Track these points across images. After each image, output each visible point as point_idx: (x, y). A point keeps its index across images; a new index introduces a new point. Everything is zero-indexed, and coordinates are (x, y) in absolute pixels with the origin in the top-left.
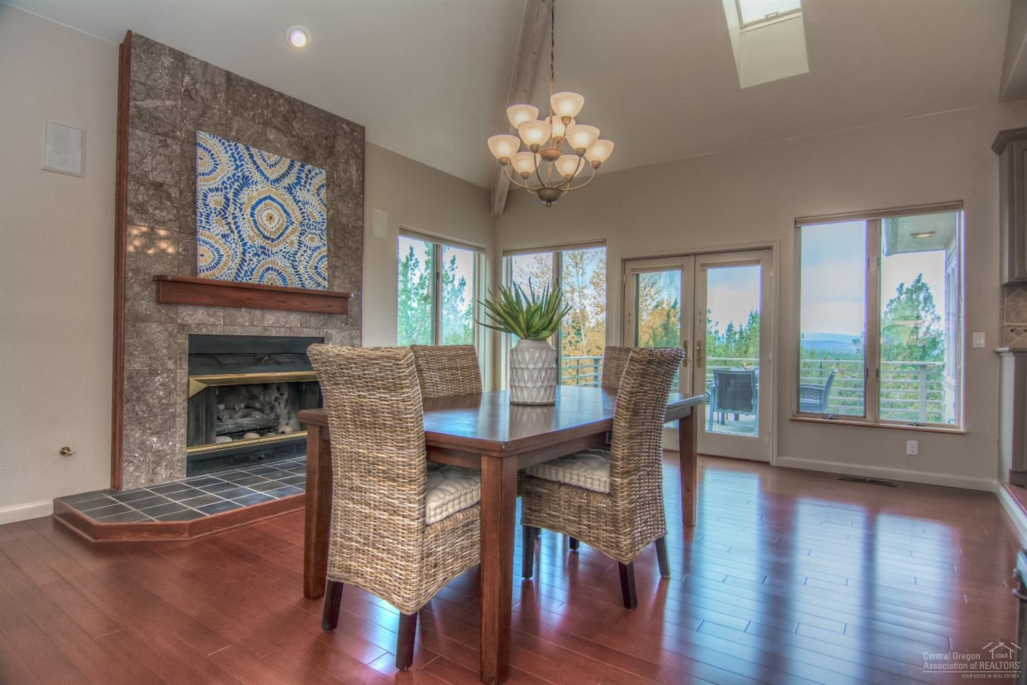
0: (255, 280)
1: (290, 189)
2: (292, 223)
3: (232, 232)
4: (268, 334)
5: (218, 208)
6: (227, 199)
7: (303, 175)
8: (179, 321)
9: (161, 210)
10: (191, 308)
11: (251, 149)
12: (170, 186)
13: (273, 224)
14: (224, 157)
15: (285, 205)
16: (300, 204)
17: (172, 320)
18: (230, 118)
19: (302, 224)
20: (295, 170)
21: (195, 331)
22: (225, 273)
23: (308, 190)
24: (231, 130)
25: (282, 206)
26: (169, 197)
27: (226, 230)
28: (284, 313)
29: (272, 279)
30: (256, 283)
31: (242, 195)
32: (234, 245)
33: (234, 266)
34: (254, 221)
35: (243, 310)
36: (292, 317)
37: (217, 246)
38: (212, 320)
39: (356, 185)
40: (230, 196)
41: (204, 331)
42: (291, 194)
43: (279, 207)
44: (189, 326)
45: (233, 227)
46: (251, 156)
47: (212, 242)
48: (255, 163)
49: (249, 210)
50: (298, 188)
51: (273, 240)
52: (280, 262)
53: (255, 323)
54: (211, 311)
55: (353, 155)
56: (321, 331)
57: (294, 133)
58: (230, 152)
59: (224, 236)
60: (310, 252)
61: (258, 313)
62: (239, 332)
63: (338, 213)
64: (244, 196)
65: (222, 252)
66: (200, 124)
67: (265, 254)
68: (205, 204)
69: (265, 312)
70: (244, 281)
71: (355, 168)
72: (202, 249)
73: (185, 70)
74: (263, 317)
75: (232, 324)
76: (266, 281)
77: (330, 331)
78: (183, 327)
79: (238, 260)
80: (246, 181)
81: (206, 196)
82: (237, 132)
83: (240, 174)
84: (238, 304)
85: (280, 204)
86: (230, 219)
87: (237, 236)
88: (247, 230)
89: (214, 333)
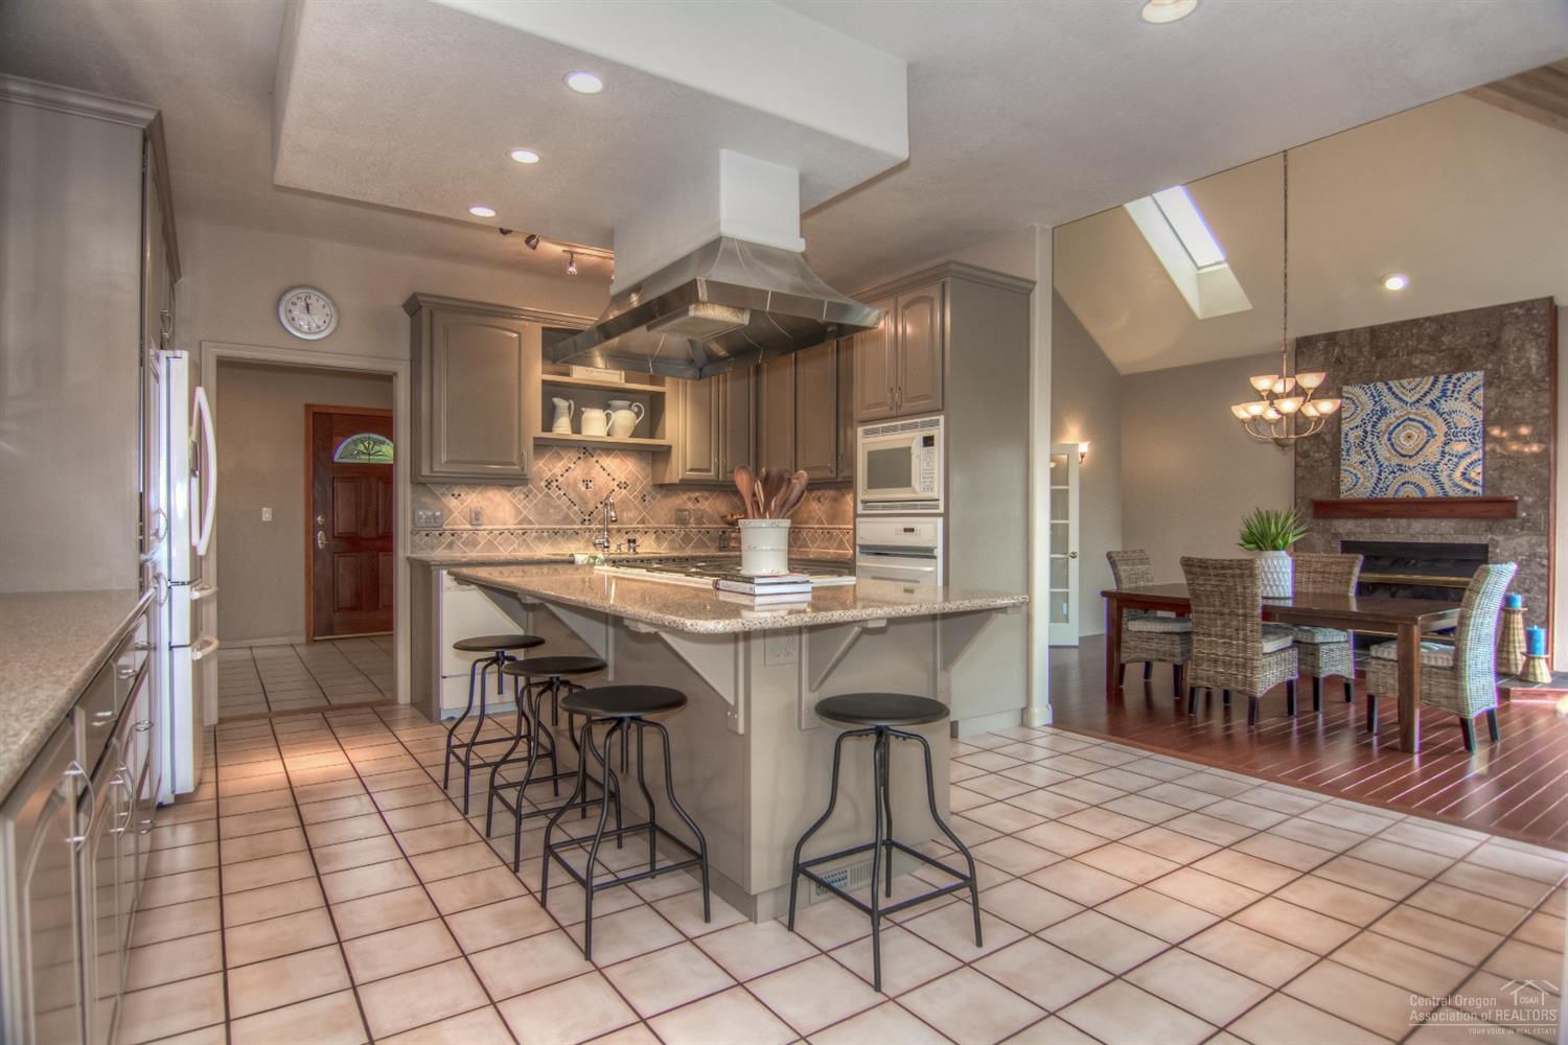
0: (1390, 494)
1: (1432, 405)
2: (1434, 436)
3: (1369, 457)
4: (1415, 540)
5: (1357, 441)
6: (1366, 432)
7: (1450, 386)
8: (1333, 531)
9: (1319, 452)
10: (1342, 520)
11: (1390, 382)
12: (1325, 433)
13: (1411, 442)
14: (1364, 398)
15: (1426, 422)
16: (1444, 416)
17: (1328, 530)
18: (1375, 363)
19: (1446, 434)
20: (1440, 385)
21: (1346, 539)
22: (1363, 491)
23: (1456, 399)
24: (1375, 372)
25: (1422, 423)
26: (1325, 442)
27: (1364, 457)
28: (1433, 521)
29: (1411, 492)
30: (1391, 496)
31: (1379, 425)
32: (1370, 469)
33: (1370, 485)
34: (1392, 445)
35: (1389, 520)
36: (1443, 524)
37: (1355, 472)
38: (1360, 529)
39: (1538, 368)
40: (1369, 429)
41: (1353, 539)
42: (1434, 408)
43: (1419, 425)
44: (1341, 534)
45: (1371, 453)
46: (1390, 389)
47: (1352, 470)
48: (1393, 393)
49: (1387, 436)
50: (1442, 401)
51: (1411, 457)
52: (1417, 476)
53: (1401, 531)
54: (1359, 522)
55: (1531, 337)
56: (1483, 538)
57: (1443, 347)
58: (1369, 393)
59: (1361, 463)
60: (1456, 460)
61: (1404, 522)
62: (1385, 539)
63: (1506, 408)
64: (1382, 426)
65: (1359, 475)
66: (1348, 380)
67: (1401, 470)
68: (1347, 441)
69: (1412, 520)
70: (1379, 496)
71: (1534, 350)
72: (1343, 475)
73: (1335, 344)
74: (1409, 526)
75: (1378, 532)
76: (1401, 494)
77: (1496, 538)
78: (1336, 535)
79: (1374, 480)
80: (1384, 412)
81: (1347, 435)
82: (1381, 372)
83: (1378, 408)
84: (1382, 515)
85: (1419, 421)
86: (1368, 448)
87: (1373, 459)
88: (1383, 452)
89: (1362, 540)
